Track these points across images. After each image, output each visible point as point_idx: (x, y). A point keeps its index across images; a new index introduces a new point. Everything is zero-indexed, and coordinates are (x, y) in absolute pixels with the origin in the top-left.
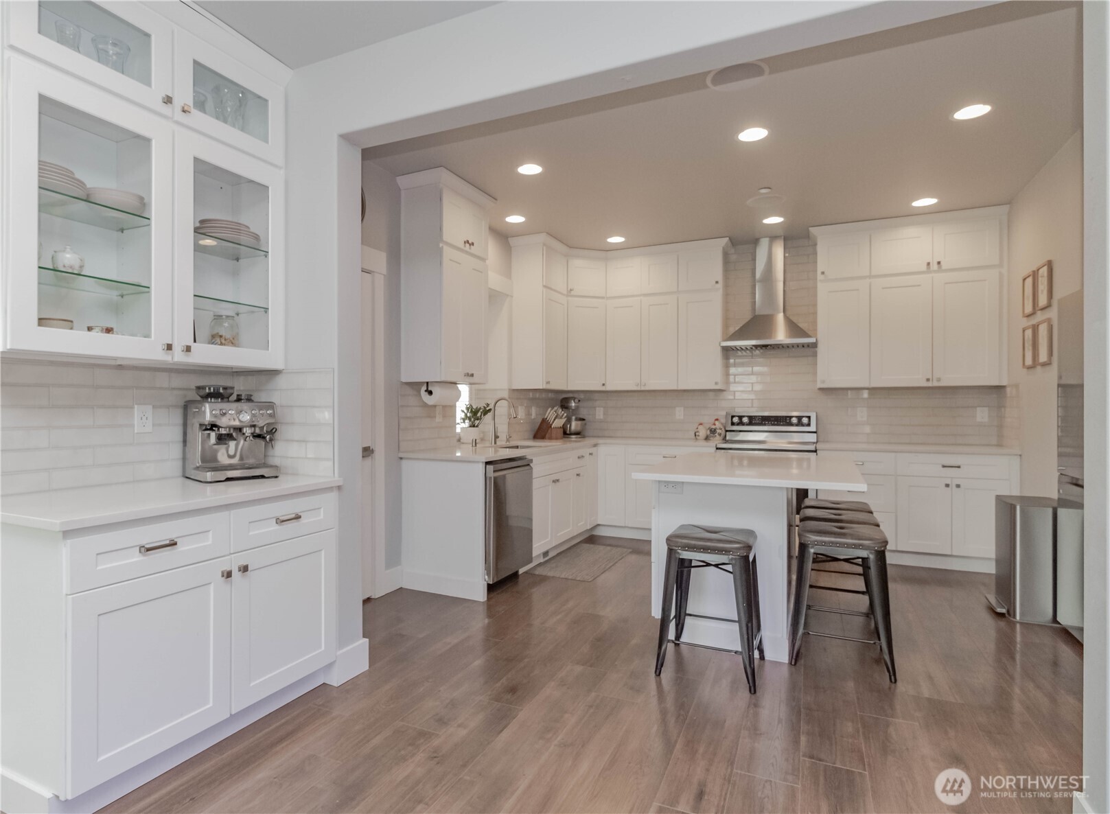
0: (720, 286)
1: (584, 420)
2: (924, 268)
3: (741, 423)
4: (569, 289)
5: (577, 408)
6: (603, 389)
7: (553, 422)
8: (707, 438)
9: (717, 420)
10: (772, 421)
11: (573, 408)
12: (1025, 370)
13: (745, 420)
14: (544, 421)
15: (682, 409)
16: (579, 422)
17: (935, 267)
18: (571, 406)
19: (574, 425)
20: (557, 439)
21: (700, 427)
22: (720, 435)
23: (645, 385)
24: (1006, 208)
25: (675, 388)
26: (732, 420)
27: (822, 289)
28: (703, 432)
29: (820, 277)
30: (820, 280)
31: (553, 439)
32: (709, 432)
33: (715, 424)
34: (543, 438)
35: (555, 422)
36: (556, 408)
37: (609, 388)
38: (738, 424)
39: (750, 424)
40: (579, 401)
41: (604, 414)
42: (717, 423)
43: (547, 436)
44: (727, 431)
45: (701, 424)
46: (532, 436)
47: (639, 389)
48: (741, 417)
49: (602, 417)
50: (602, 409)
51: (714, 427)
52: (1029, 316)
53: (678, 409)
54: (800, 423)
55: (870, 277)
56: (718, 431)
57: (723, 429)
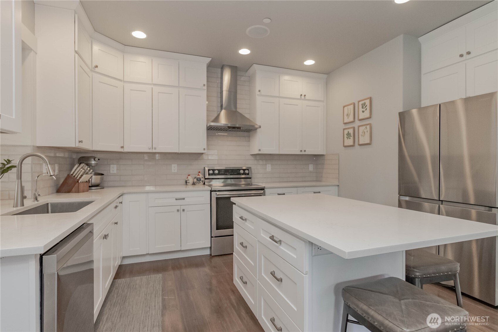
0: (205, 88)
1: (102, 174)
2: (299, 97)
3: (214, 174)
4: (93, 66)
5: (97, 164)
6: (122, 150)
7: (80, 178)
8: (194, 184)
9: (199, 172)
10: (230, 172)
11: (93, 165)
12: (344, 147)
13: (217, 172)
14: (69, 177)
15: (176, 165)
16: (99, 177)
17: (303, 97)
18: (92, 164)
19: (95, 179)
20: (83, 192)
21: (189, 177)
22: (203, 181)
23: (155, 149)
24: (326, 76)
25: (177, 151)
26: (208, 172)
27: (259, 100)
28: (191, 180)
29: (258, 93)
30: (258, 95)
31: (80, 192)
32: (195, 180)
33: (199, 175)
34: (69, 191)
35: (83, 177)
36: (82, 165)
37: (126, 150)
38: (212, 174)
39: (219, 174)
40: (99, 159)
41: (117, 170)
42: (200, 174)
43: (73, 189)
44: (205, 179)
45: (189, 175)
46: (55, 191)
47: (151, 151)
48: (213, 170)
49: (115, 172)
50: (116, 165)
51: (198, 177)
52: (345, 124)
53: (173, 165)
54: (244, 174)
55: (279, 97)
56: (202, 179)
57: (204, 178)
